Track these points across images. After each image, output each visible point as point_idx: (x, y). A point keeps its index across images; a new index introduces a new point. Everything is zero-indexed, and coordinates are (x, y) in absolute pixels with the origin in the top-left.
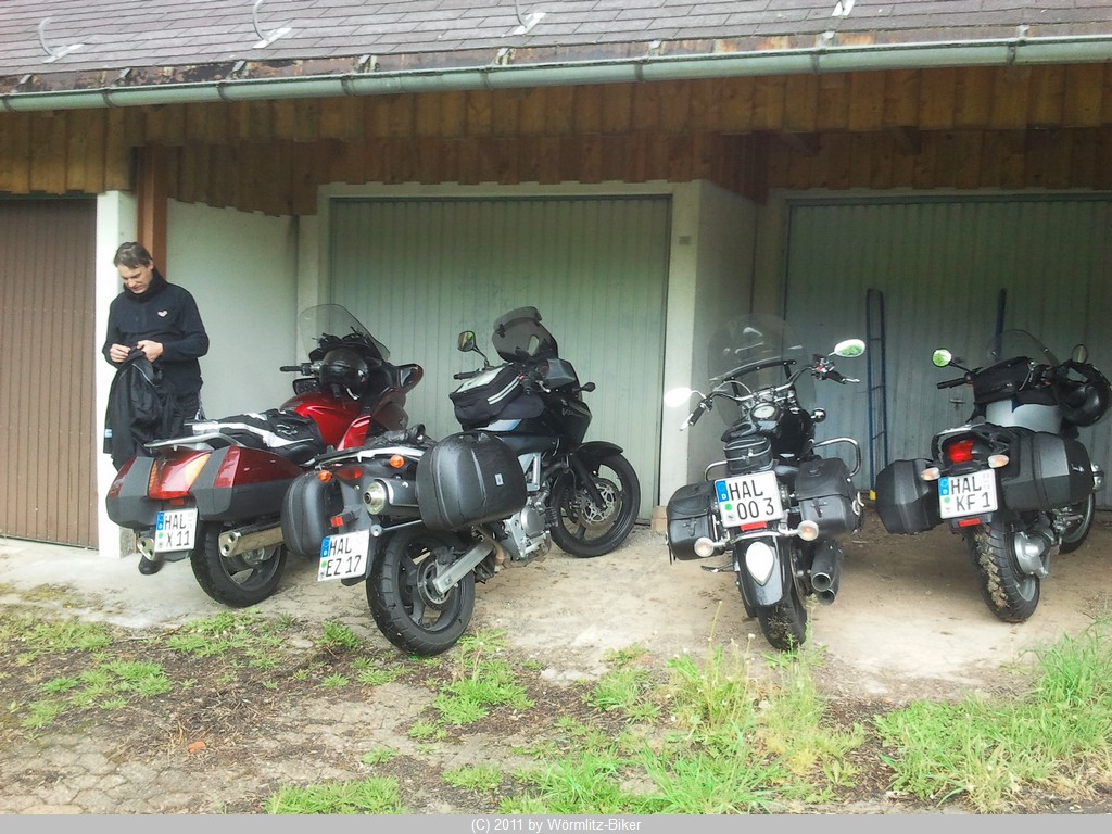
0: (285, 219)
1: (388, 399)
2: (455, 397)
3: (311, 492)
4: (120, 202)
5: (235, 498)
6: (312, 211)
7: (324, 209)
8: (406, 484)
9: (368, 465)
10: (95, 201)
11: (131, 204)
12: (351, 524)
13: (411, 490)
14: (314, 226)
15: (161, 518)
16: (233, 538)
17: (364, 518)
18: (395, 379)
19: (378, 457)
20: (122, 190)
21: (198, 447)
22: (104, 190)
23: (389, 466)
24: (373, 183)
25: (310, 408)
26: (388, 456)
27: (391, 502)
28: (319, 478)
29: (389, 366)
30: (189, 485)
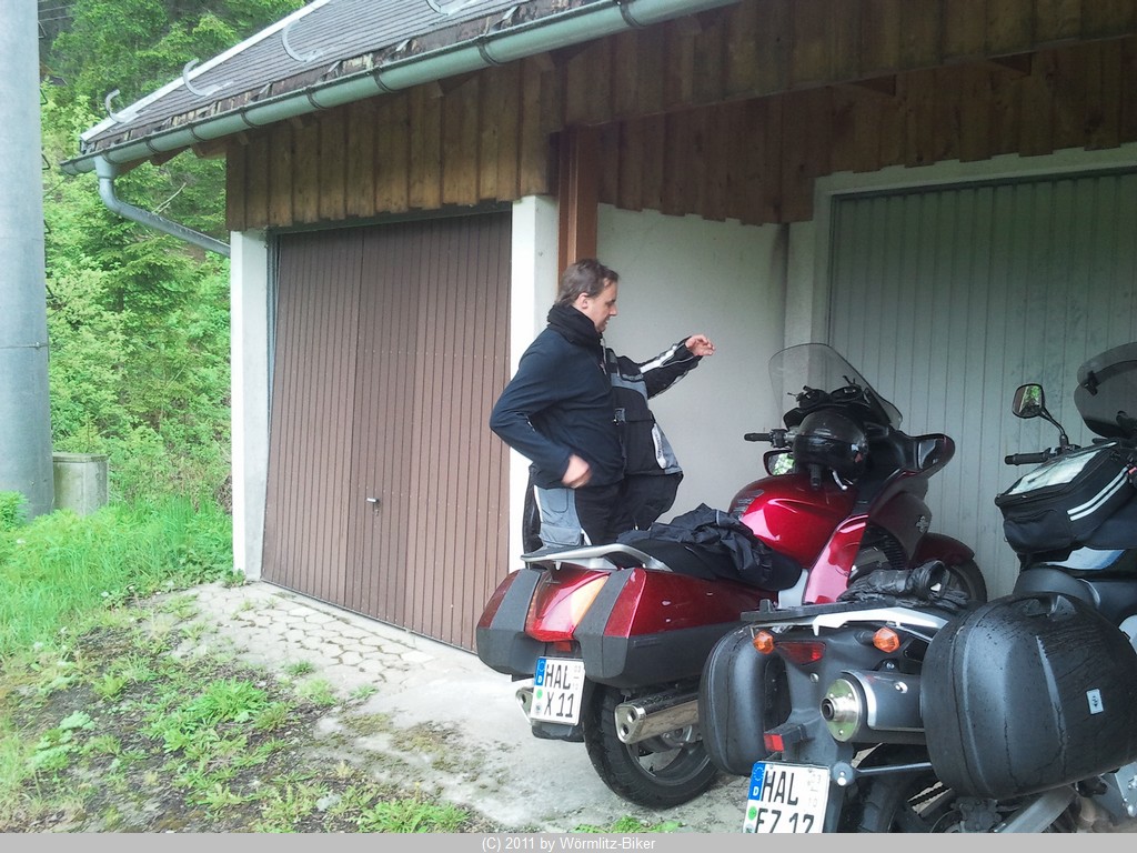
0: (770, 230)
1: (897, 487)
2: (1007, 504)
3: (744, 665)
4: (537, 210)
5: (632, 656)
6: (806, 214)
7: (823, 209)
8: (903, 686)
9: (831, 640)
10: (510, 214)
11: (551, 212)
12: (799, 750)
13: (913, 697)
14: (809, 236)
15: (542, 666)
16: (633, 715)
17: (821, 745)
18: (910, 456)
19: (851, 625)
20: (539, 195)
21: (593, 565)
22: (519, 197)
23: (871, 644)
24: (892, 167)
25: (772, 502)
26: (874, 626)
27: (872, 722)
28: (756, 645)
29: (900, 436)
30: (575, 622)
